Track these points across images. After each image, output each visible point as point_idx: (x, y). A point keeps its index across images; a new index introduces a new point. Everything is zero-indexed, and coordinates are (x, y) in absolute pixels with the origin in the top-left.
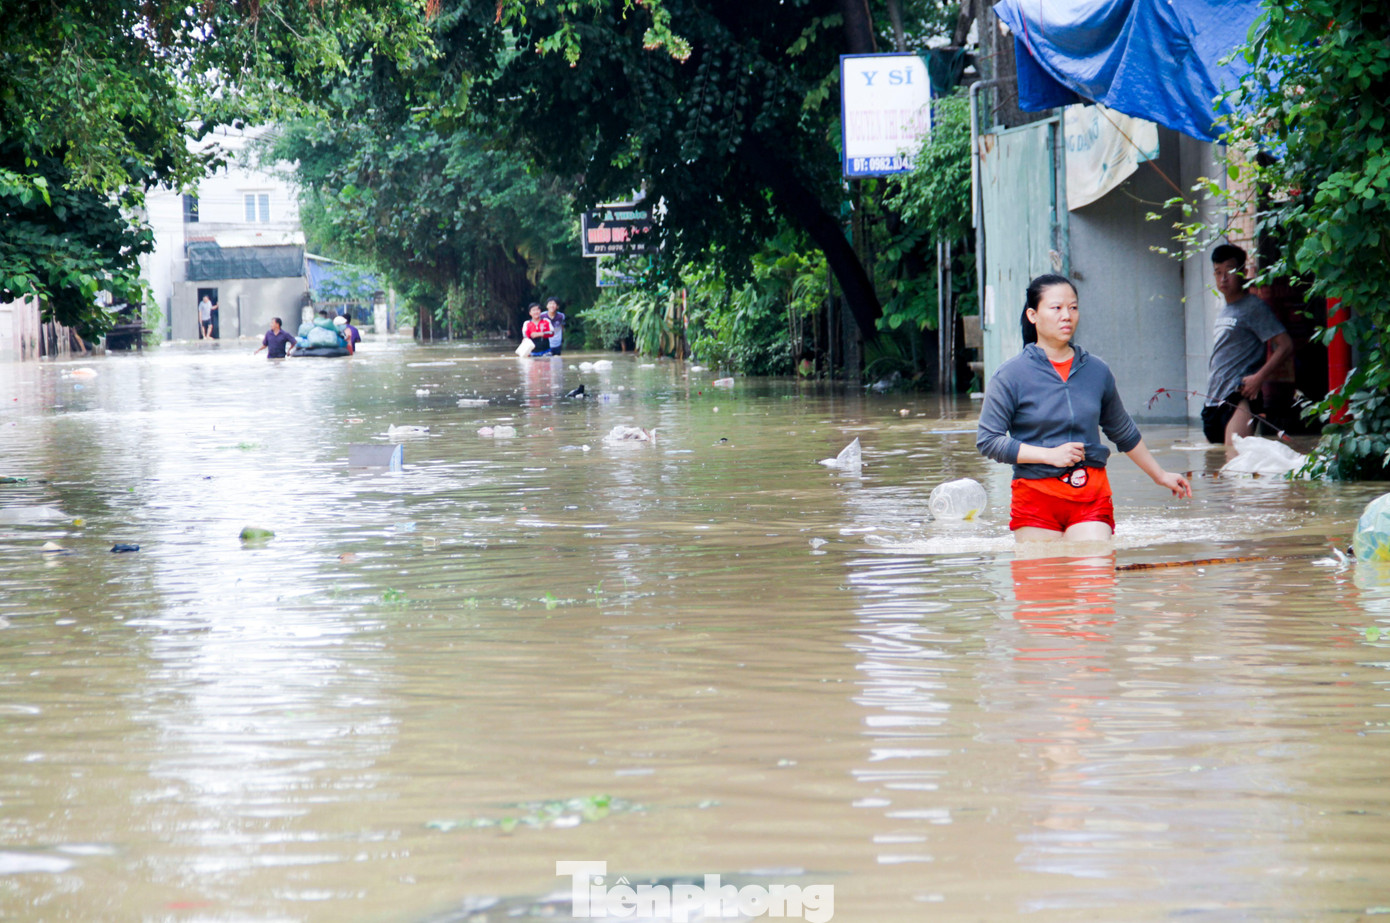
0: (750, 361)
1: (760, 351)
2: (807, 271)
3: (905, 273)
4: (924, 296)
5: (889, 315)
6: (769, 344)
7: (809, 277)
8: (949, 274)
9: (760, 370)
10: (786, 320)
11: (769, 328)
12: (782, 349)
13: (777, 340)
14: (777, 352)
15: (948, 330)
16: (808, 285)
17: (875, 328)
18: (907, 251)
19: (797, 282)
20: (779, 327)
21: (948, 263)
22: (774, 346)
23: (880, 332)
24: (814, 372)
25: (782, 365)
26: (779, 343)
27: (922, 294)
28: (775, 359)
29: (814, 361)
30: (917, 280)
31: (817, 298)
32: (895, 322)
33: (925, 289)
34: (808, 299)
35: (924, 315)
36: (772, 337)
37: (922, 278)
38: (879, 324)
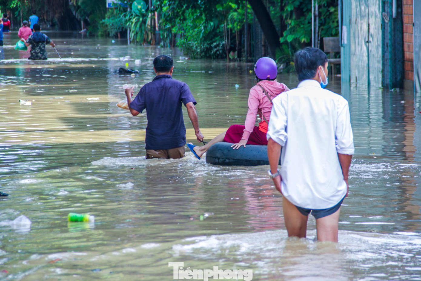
0: (204, 51)
1: (208, 46)
2: (235, 10)
3: (294, 17)
4: (303, 27)
5: (287, 36)
6: (212, 43)
7: (235, 14)
8: (317, 18)
9: (208, 55)
10: (220, 32)
11: (212, 36)
12: (218, 45)
13: (216, 41)
14: (216, 47)
15: (317, 44)
16: (235, 17)
17: (279, 42)
18: (296, 6)
19: (230, 16)
20: (216, 35)
21: (317, 13)
22: (214, 44)
23: (282, 44)
24: (236, 57)
25: (218, 53)
26: (217, 43)
27: (302, 26)
28: (215, 50)
29: (236, 52)
30: (300, 20)
31: (239, 24)
32: (290, 39)
33: (304, 24)
34: (235, 25)
35: (303, 36)
36: (214, 40)
37: (302, 18)
38: (282, 40)
